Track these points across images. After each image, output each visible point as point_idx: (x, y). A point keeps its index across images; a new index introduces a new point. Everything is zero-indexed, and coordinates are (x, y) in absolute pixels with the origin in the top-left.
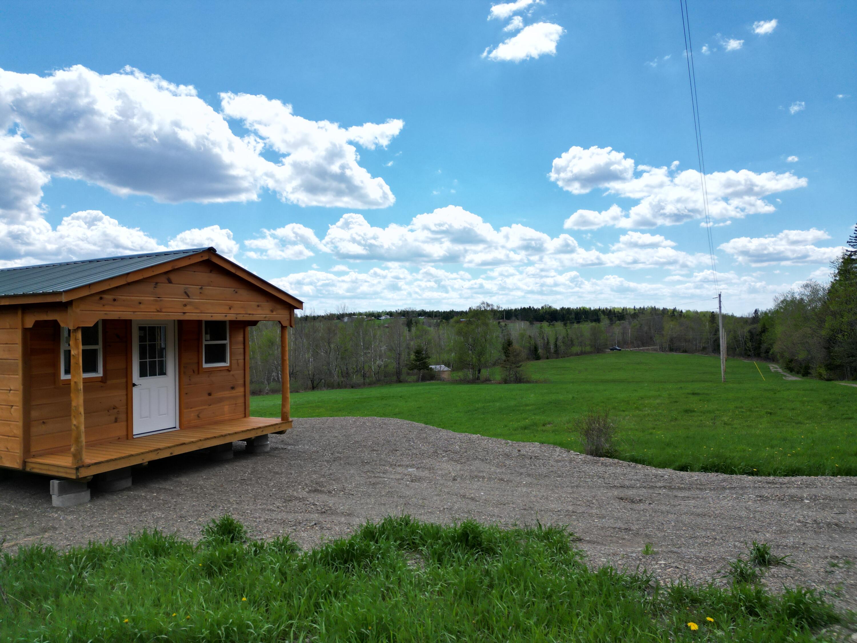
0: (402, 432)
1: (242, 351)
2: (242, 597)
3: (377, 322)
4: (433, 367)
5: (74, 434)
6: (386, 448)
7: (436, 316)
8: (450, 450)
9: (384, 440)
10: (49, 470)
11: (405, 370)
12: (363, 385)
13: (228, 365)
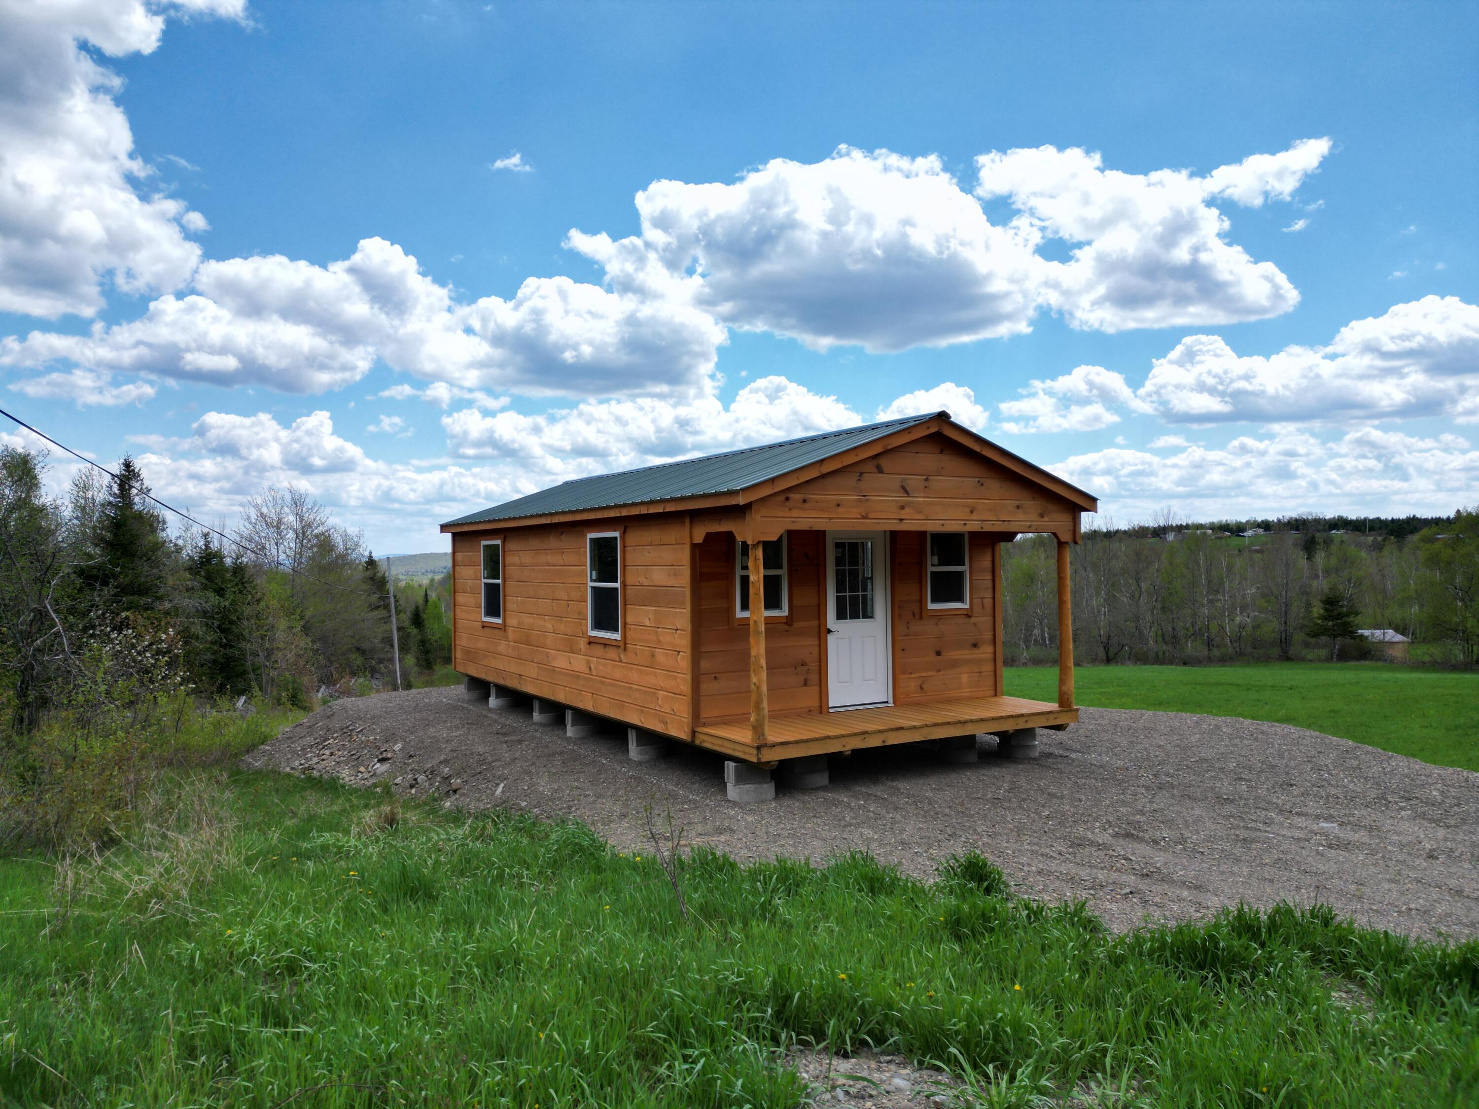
0: (1301, 752)
1: (989, 584)
2: (1014, 984)
3: (1235, 541)
4: (1366, 633)
5: (754, 697)
6: (1267, 779)
7: (1372, 529)
8: (1417, 798)
9: (1263, 763)
10: (723, 746)
11: (1298, 637)
12: (1209, 661)
13: (967, 606)
